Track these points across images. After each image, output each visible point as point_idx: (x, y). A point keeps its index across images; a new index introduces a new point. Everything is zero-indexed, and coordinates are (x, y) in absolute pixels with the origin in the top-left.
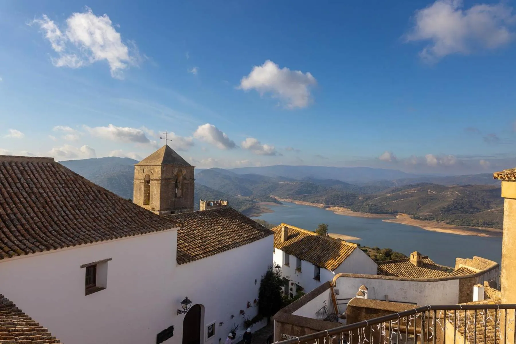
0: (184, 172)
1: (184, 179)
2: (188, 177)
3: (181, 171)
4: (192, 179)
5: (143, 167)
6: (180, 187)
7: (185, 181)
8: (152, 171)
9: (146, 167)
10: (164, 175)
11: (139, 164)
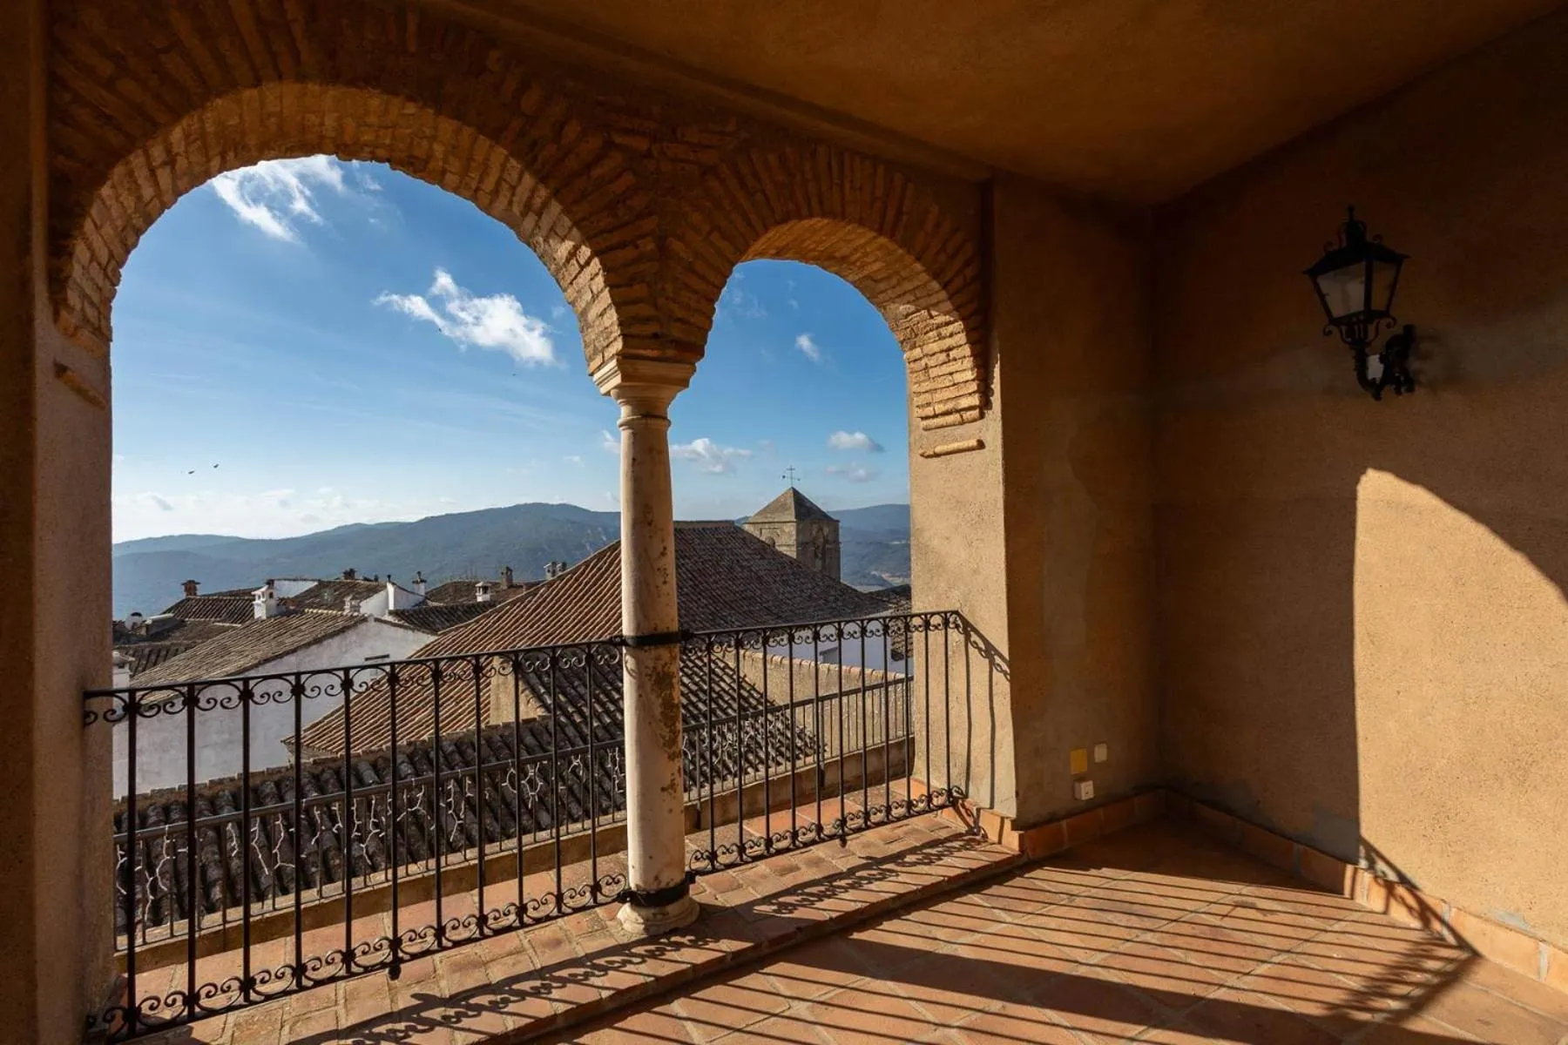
0: (826, 530)
1: (826, 541)
2: (830, 538)
3: (821, 529)
4: (837, 542)
5: (760, 526)
6: (820, 555)
7: (827, 546)
8: (778, 531)
9: (767, 526)
10: (801, 537)
11: (750, 520)
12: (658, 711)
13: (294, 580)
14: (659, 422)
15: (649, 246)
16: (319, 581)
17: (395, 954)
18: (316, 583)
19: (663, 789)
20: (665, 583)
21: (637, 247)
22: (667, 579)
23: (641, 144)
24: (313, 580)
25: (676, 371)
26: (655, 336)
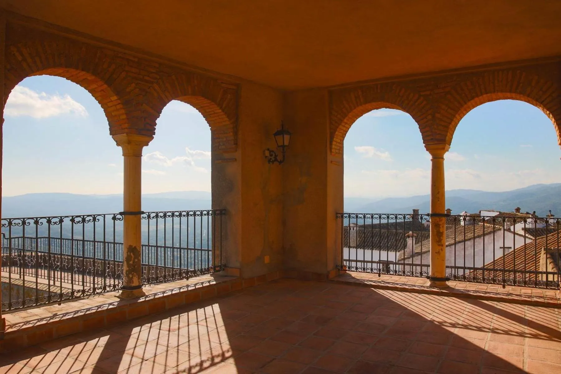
12: (435, 233)
13: (489, 211)
14: (441, 159)
15: (430, 117)
16: (500, 212)
17: (380, 272)
18: (498, 213)
19: (436, 253)
20: (438, 201)
21: (427, 118)
22: (439, 200)
23: (428, 93)
24: (497, 212)
25: (441, 146)
26: (432, 139)
